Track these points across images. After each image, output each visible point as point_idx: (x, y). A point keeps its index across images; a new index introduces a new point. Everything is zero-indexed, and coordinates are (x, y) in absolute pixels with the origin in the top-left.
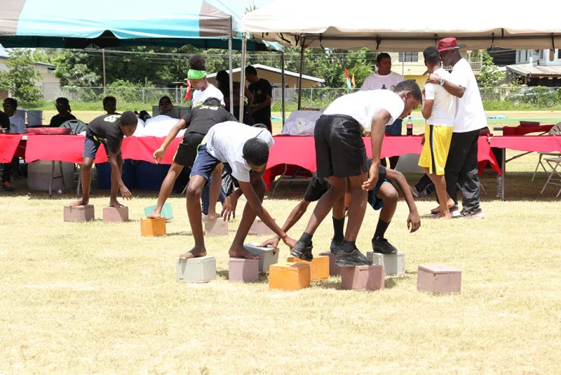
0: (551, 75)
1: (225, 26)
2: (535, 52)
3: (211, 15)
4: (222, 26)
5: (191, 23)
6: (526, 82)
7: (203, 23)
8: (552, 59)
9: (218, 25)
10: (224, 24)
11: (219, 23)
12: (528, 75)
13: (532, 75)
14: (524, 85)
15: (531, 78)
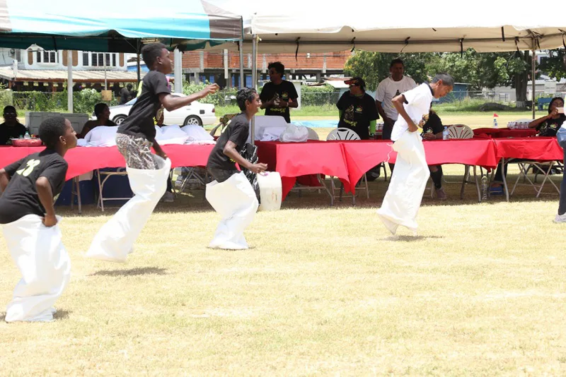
0: (37, 80)
1: (236, 27)
2: (10, 55)
3: (218, 14)
4: (233, 27)
5: (201, 24)
6: (10, 87)
7: (213, 24)
8: (30, 62)
9: (230, 26)
10: (235, 25)
11: (230, 24)
12: (13, 79)
13: (17, 79)
14: (8, 90)
15: (16, 83)
